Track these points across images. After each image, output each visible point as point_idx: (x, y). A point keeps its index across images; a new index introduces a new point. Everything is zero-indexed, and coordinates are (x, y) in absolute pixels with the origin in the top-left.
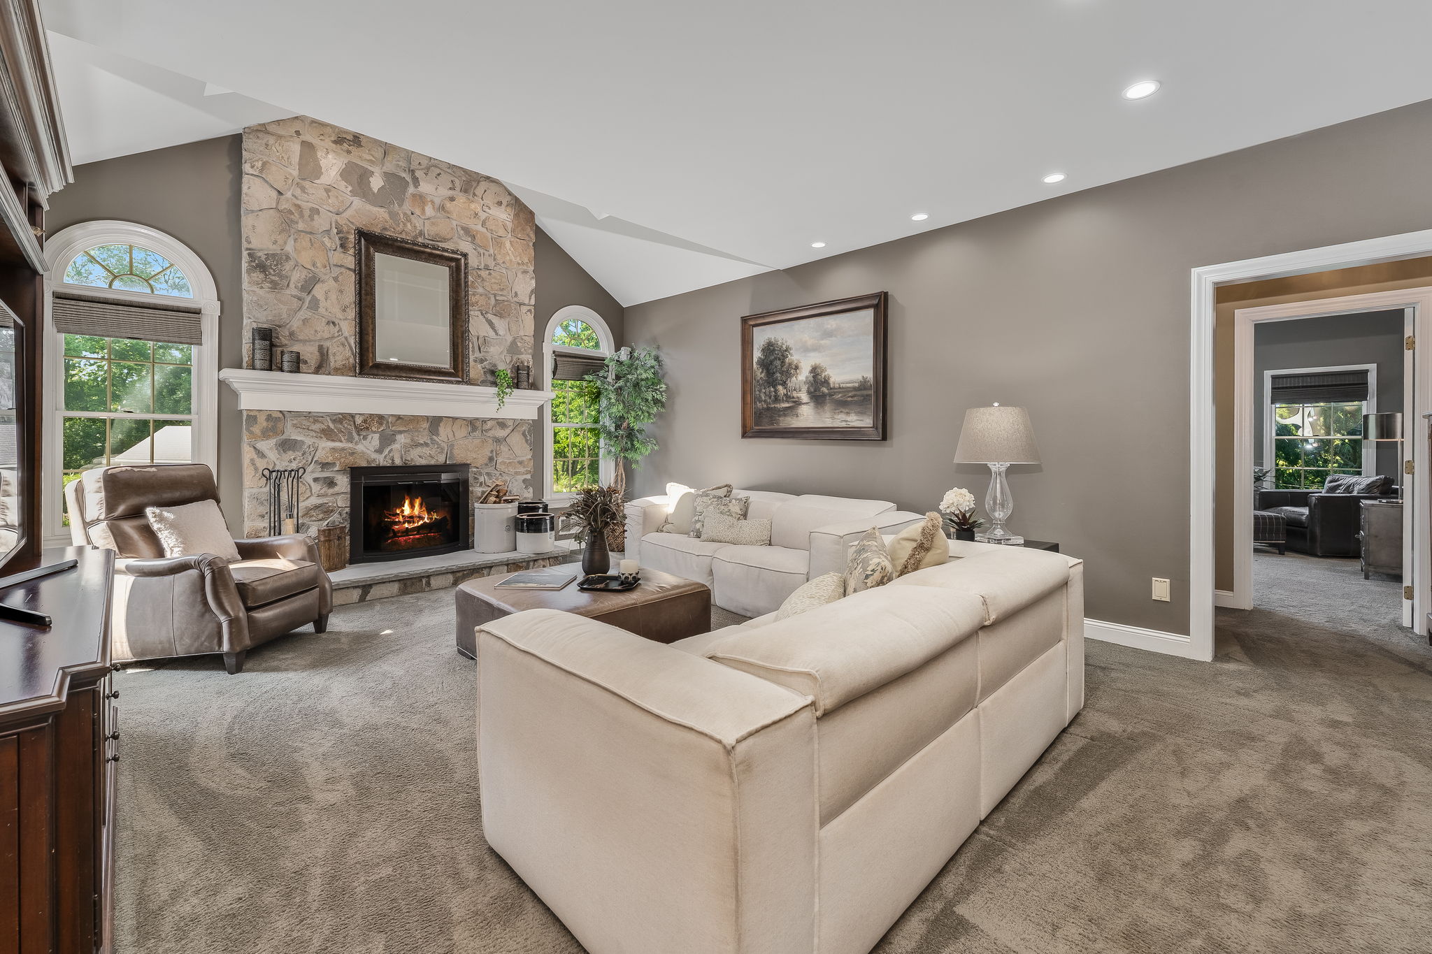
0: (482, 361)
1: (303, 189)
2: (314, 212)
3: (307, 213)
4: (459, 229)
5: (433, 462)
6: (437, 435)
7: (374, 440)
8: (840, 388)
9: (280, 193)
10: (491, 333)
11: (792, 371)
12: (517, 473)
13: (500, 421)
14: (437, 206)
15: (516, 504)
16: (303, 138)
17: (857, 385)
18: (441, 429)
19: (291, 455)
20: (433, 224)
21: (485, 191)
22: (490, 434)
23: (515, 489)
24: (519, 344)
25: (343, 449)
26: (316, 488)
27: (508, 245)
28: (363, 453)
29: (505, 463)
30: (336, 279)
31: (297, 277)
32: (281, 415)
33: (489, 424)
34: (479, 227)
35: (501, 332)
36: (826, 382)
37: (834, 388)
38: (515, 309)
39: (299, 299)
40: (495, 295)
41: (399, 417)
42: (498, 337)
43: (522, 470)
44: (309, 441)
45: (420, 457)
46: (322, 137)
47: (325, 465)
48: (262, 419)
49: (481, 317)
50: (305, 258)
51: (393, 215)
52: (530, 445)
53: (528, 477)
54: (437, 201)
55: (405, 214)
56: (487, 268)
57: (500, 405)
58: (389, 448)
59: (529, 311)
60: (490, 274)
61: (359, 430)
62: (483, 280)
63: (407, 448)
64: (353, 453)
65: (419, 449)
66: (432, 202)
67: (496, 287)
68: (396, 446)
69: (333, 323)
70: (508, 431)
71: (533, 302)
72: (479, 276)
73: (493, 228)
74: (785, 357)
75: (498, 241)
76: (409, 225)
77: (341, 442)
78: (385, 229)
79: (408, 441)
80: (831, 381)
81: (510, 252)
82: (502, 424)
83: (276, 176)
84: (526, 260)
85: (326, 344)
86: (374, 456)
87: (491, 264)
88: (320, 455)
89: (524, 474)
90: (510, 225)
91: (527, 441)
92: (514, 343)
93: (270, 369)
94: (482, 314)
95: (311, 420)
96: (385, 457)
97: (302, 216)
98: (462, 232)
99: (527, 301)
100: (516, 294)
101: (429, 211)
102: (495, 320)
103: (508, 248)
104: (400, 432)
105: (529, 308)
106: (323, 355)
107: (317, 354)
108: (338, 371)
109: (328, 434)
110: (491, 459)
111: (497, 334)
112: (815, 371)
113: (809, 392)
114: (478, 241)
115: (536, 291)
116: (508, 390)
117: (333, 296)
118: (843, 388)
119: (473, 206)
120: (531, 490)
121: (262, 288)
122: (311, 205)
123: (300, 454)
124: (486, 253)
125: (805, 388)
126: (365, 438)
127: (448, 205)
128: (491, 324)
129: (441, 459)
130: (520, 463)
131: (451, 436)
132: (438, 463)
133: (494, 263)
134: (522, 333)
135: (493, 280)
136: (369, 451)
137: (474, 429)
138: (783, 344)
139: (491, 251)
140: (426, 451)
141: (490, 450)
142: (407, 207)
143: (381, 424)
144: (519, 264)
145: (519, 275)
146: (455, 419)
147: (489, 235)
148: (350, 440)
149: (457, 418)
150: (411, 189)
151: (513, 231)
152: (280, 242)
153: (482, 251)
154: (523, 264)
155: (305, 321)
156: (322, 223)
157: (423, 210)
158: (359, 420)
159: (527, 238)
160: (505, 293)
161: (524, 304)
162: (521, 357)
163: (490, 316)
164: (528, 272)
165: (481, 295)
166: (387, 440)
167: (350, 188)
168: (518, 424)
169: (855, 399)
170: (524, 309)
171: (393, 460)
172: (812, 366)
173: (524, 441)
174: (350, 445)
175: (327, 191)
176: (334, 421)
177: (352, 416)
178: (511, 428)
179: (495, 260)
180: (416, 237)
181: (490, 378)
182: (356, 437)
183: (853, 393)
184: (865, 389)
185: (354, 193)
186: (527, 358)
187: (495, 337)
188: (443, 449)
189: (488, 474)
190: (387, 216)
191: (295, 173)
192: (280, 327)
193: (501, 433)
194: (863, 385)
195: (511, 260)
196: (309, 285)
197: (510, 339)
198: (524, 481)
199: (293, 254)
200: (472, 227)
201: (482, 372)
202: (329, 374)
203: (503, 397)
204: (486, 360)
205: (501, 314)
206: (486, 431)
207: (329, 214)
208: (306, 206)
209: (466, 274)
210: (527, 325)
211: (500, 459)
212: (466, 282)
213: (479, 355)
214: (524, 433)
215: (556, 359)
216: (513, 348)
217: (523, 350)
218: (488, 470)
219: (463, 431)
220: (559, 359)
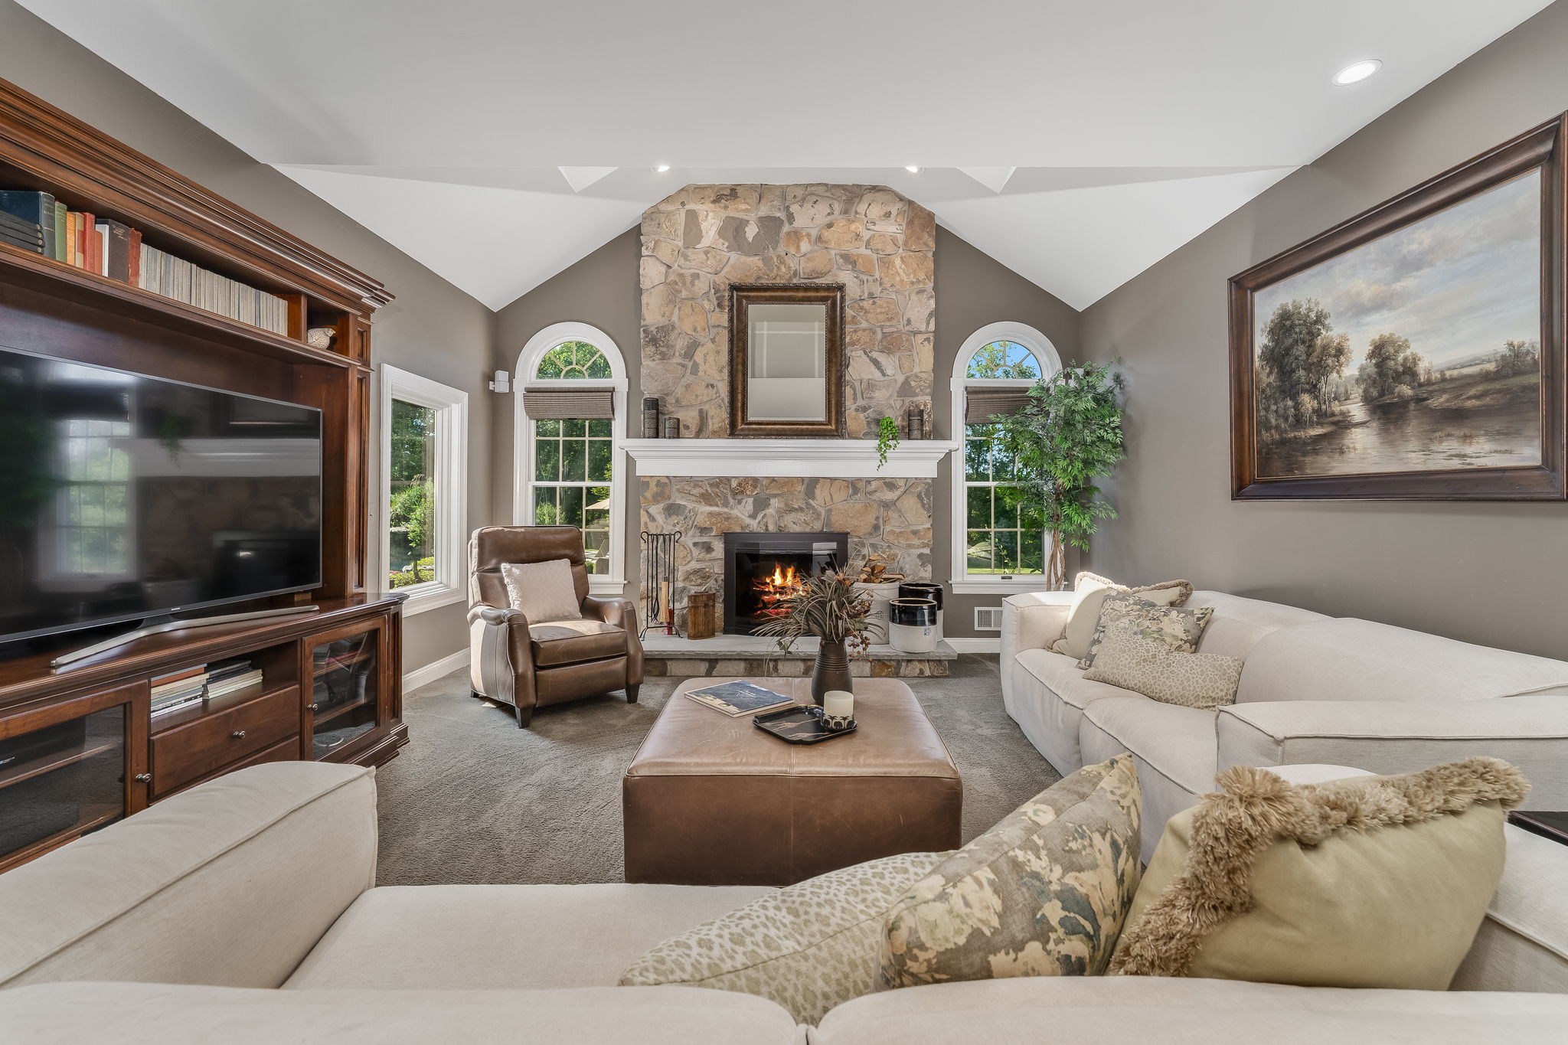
0: (865, 409)
1: (686, 257)
2: (696, 276)
3: (688, 280)
4: (838, 257)
5: (808, 530)
6: (813, 498)
7: (749, 504)
8: (1444, 380)
9: (669, 267)
10: (877, 374)
11: (1330, 362)
12: (909, 546)
13: (887, 481)
14: (813, 238)
15: (897, 584)
16: (687, 207)
17: (1491, 367)
18: (818, 492)
19: (674, 519)
20: (809, 259)
21: (870, 204)
22: (876, 496)
23: (907, 566)
24: (913, 384)
25: (719, 514)
26: (696, 552)
27: (898, 262)
28: (737, 517)
29: (894, 532)
30: (713, 341)
31: (680, 344)
32: (667, 481)
33: (874, 484)
34: (863, 251)
35: (889, 372)
36: (1409, 372)
37: (1429, 383)
38: (907, 340)
39: (683, 366)
40: (882, 327)
41: (773, 480)
42: (886, 378)
43: (916, 542)
44: (690, 506)
45: (794, 523)
46: (702, 201)
47: (703, 530)
48: (653, 484)
49: (864, 357)
50: (687, 326)
51: (766, 261)
52: (928, 510)
53: (927, 551)
54: (814, 233)
55: (779, 256)
56: (871, 296)
57: (881, 462)
58: (764, 513)
59: (928, 339)
60: (874, 303)
61: (734, 493)
62: (866, 312)
63: (781, 513)
64: (728, 518)
65: (794, 514)
66: (808, 235)
67: (882, 317)
68: (770, 511)
69: (712, 386)
70: (898, 493)
71: (932, 327)
72: (862, 308)
73: (879, 246)
74: (1313, 335)
75: (885, 262)
76: (783, 268)
77: (718, 506)
78: (759, 278)
79: (782, 505)
80: (1422, 367)
81: (901, 271)
82: (890, 484)
83: (664, 252)
84: (922, 276)
85: (706, 407)
86: (748, 521)
87: (877, 290)
88: (701, 520)
89: (919, 547)
90: (901, 238)
91: (923, 505)
92: (906, 382)
93: (657, 437)
94: (865, 353)
95: (692, 484)
96: (759, 523)
97: (684, 283)
98: (841, 260)
99: (923, 328)
100: (909, 321)
101: (805, 246)
102: (882, 358)
103: (898, 267)
104: (775, 496)
105: (926, 336)
106: (703, 417)
107: (698, 418)
108: (716, 434)
109: (706, 498)
110: (876, 527)
111: (884, 374)
112: (1380, 352)
113: (1367, 399)
114: (859, 267)
115: (936, 314)
116: (891, 443)
117: (711, 358)
118: (1452, 379)
119: (853, 227)
120: (929, 568)
121: (654, 360)
122: (692, 271)
123: (682, 518)
124: (870, 279)
125: (1357, 393)
126: (740, 502)
127: (826, 234)
128: (876, 363)
129: (817, 526)
130: (915, 533)
131: (828, 499)
132: (814, 531)
133: (880, 289)
134: (916, 370)
135: (879, 310)
136: (743, 516)
137: (856, 490)
138: (1310, 310)
139: (877, 276)
140: (801, 516)
141: (875, 516)
142: (781, 249)
143: (755, 487)
144: (913, 283)
145: (914, 297)
146: (833, 480)
147: (875, 256)
148: (726, 504)
149: (836, 479)
150: (786, 228)
151: (906, 243)
152: (667, 314)
153: (865, 278)
154: (918, 281)
155: (688, 387)
156: (701, 287)
157: (798, 247)
158: (734, 484)
159: (924, 248)
160: (894, 322)
161: (920, 332)
162: (915, 399)
163: (875, 354)
164: (925, 291)
165: (864, 330)
166: (761, 504)
167: (726, 244)
168: (911, 483)
169: (1488, 400)
170: (920, 338)
171: (767, 527)
172: (1374, 342)
173: (919, 506)
174: (726, 510)
175: (706, 253)
176: (711, 485)
177: (728, 479)
178: (902, 489)
179: (881, 284)
180: (791, 278)
181: (874, 428)
182: (732, 501)
183: (1481, 388)
184: (1518, 373)
185: (730, 249)
186: (925, 400)
187: (882, 378)
188: (819, 515)
189: (873, 546)
190: (760, 264)
191: (680, 244)
192: (667, 395)
193: (890, 496)
194: (1512, 364)
195: (902, 281)
196: (689, 353)
197: (901, 378)
198: (921, 556)
199: (677, 324)
200: (855, 251)
201: (865, 422)
202: (708, 438)
203: (885, 451)
204: (870, 407)
205: (889, 349)
206: (870, 493)
207: (709, 275)
208: (687, 272)
209: (842, 308)
210: (924, 358)
211: (888, 528)
212: (842, 318)
213: (860, 402)
214: (919, 497)
215: (970, 397)
216: (905, 390)
217: (918, 390)
218: (873, 541)
219: (843, 495)
220: (975, 396)
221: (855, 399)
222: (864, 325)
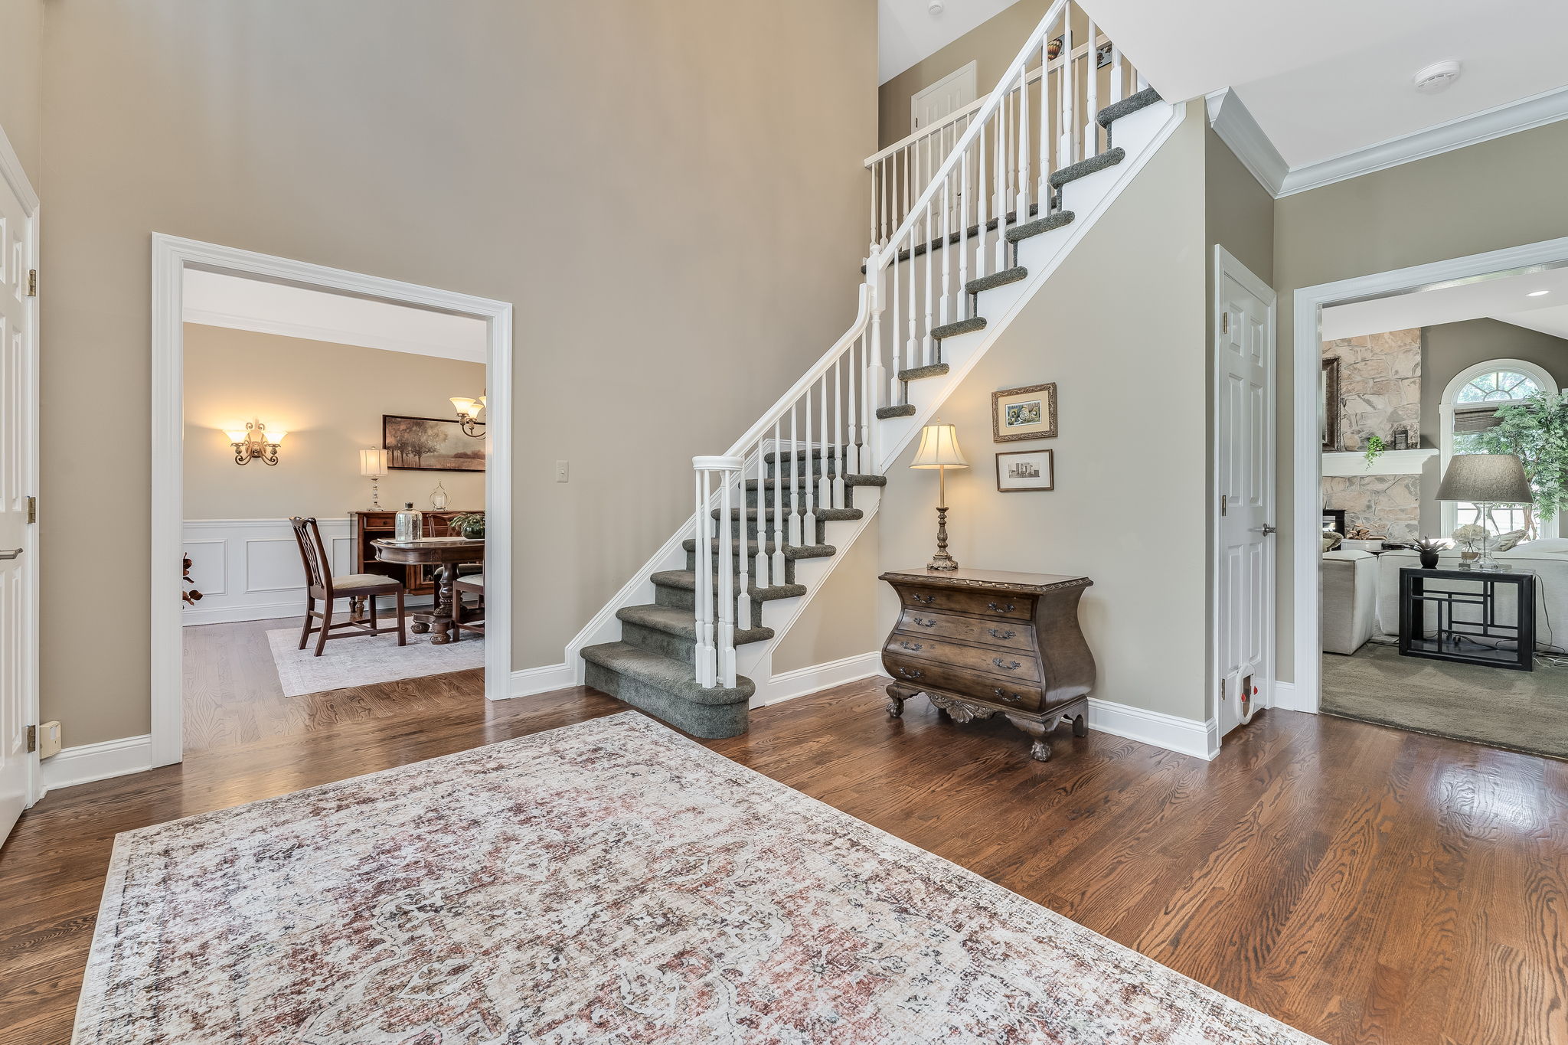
0: (1359, 432)
10: (1369, 409)
12: (1398, 519)
13: (1377, 477)
15: (1380, 542)
22: (1368, 487)
24: (1400, 413)
29: (1384, 510)
33: (1367, 480)
35: (1379, 407)
38: (1396, 384)
40: (1373, 379)
42: (1378, 410)
43: (1403, 516)
49: (1358, 399)
52: (1415, 495)
53: (1416, 522)
56: (1364, 360)
57: (1370, 465)
59: (1414, 382)
60: (1367, 364)
62: (1359, 370)
67: (1374, 372)
70: (1387, 484)
71: (1418, 372)
81: (1389, 341)
82: (1381, 479)
84: (1408, 341)
87: (1368, 355)
89: (1406, 520)
91: (1410, 492)
92: (1395, 412)
94: (1359, 397)
99: (1410, 375)
100: (1397, 372)
102: (1373, 398)
105: (1413, 380)
110: (1369, 507)
111: (1375, 408)
114: (1353, 343)
115: (1422, 364)
116: (1378, 453)
120: (1416, 533)
128: (1368, 402)
130: (1403, 510)
131: (1329, 490)
133: (1371, 355)
134: (1404, 403)
135: (1370, 368)
137: (1352, 483)
139: (1369, 346)
141: (1367, 500)
144: (1400, 346)
145: (1402, 356)
146: (1332, 478)
149: (1335, 477)
153: (1358, 349)
154: (1405, 345)
160: (1383, 374)
161: (1407, 378)
162: (1402, 422)
163: (1367, 397)
164: (1411, 350)
165: (1358, 382)
168: (1398, 479)
170: (1407, 382)
173: (1407, 492)
178: (1392, 482)
179: (1372, 351)
181: (1365, 444)
186: (1411, 422)
187: (1374, 411)
189: (1367, 519)
193: (1380, 486)
195: (1391, 347)
197: (1390, 410)
198: (1408, 526)
201: (1357, 440)
203: (1372, 458)
204: (1363, 431)
205: (1379, 392)
206: (1364, 485)
209: (1338, 371)
210: (1412, 394)
211: (1379, 507)
212: (1338, 378)
213: (1355, 428)
214: (1407, 486)
215: (1458, 416)
216: (1393, 417)
217: (1405, 417)
218: (1367, 515)
219: (1341, 486)
220: (1461, 416)
221: (1351, 426)
222: (1359, 378)
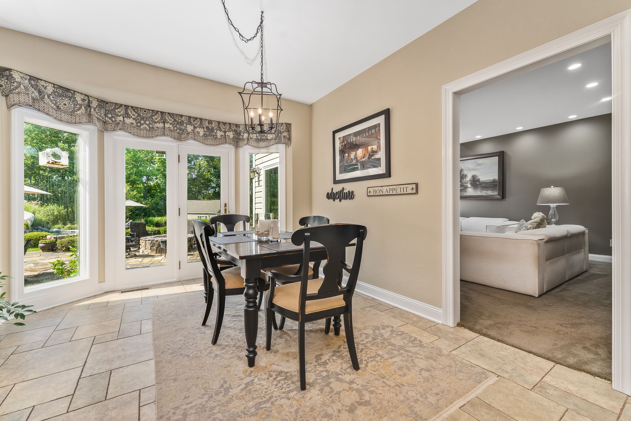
8: (484, 182)
11: (464, 177)
17: (491, 181)
36: (478, 180)
37: (482, 182)
74: (461, 172)
80: (481, 180)
112: (474, 177)
113: (471, 184)
118: (485, 182)
125: (469, 183)
169: (491, 186)
172: (472, 175)
183: (490, 184)
184: (495, 182)
194: (494, 181)
